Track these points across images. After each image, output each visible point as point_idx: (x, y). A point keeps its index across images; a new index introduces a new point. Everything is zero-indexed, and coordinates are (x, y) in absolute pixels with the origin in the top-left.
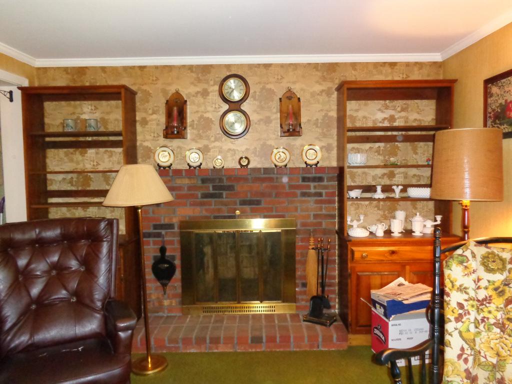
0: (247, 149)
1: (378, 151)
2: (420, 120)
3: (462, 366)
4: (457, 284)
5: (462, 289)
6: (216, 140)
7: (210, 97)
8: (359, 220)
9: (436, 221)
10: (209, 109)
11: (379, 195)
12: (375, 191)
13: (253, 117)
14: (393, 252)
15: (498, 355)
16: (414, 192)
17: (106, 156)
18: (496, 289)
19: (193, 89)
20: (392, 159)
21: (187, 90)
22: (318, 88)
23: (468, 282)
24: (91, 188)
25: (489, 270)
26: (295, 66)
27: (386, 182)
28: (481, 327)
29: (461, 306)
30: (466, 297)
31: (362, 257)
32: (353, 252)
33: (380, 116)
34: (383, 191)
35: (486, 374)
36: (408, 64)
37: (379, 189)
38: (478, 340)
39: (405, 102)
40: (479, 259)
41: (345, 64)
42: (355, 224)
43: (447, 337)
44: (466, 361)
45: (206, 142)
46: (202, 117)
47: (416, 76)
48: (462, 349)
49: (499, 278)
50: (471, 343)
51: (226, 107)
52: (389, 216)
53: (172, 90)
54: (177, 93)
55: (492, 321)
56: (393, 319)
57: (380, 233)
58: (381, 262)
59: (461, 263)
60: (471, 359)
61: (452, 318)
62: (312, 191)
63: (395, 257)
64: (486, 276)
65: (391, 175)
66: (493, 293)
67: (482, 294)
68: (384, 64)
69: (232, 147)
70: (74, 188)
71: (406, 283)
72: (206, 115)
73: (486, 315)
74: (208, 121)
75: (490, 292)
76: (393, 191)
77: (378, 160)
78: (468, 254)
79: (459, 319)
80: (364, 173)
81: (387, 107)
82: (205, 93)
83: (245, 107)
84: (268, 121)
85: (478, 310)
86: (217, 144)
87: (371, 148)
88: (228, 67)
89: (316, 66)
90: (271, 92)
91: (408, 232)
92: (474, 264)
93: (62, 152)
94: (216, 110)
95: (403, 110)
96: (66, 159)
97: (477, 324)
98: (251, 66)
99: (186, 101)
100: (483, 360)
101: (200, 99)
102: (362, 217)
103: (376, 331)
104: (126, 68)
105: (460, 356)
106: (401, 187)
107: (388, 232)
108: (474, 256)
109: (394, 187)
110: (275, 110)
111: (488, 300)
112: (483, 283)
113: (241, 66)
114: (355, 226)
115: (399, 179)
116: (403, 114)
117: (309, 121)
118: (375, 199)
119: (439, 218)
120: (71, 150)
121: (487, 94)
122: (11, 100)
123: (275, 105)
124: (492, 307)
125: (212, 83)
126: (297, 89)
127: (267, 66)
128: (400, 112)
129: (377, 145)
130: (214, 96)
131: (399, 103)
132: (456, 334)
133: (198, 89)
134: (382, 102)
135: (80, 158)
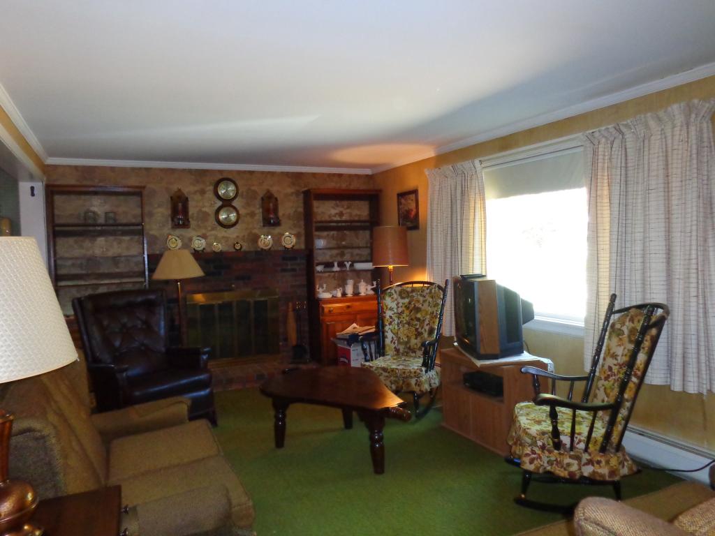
0: (238, 237)
1: (333, 237)
2: (359, 215)
3: (393, 346)
4: (389, 307)
5: (391, 309)
6: (213, 229)
7: (207, 195)
8: (323, 288)
9: (373, 285)
10: (206, 204)
11: (336, 268)
12: (333, 266)
13: (242, 212)
14: (348, 307)
15: (407, 336)
16: (359, 266)
17: (115, 243)
18: (406, 307)
19: (192, 189)
20: (344, 243)
21: (187, 188)
22: (290, 190)
23: (394, 305)
24: (101, 271)
25: (403, 298)
26: (272, 174)
27: (339, 259)
28: (400, 326)
29: (391, 317)
30: (393, 312)
31: (330, 311)
32: (323, 308)
33: (333, 212)
34: (339, 266)
35: (403, 346)
36: (350, 176)
37: (336, 264)
38: (399, 333)
39: (349, 202)
40: (398, 293)
41: (308, 173)
42: (321, 290)
43: (386, 334)
44: (394, 343)
45: (204, 231)
46: (200, 211)
47: (355, 185)
48: (392, 338)
49: (406, 301)
50: (396, 334)
51: (219, 203)
52: (342, 284)
53: (175, 188)
54: (180, 190)
55: (405, 322)
56: (354, 347)
57: (339, 295)
58: (341, 314)
59: (390, 296)
60: (396, 342)
61: (387, 324)
62: (289, 267)
63: (350, 310)
64: (401, 301)
65: (342, 254)
66: (405, 309)
67: (400, 310)
68: (334, 175)
69: (226, 235)
70: (84, 272)
71: (358, 327)
72: (204, 209)
73: (402, 319)
74: (206, 214)
75: (404, 308)
76: (345, 265)
77: (333, 244)
78: (393, 291)
79: (390, 324)
80: (324, 253)
81: (337, 206)
82: (203, 192)
83: (235, 203)
84: (252, 215)
85: (399, 318)
86: (213, 232)
87: (328, 235)
88: (221, 172)
89: (287, 174)
90: (255, 192)
91: (356, 293)
92: (395, 296)
93: (71, 240)
94: (211, 205)
95: (348, 208)
96: (76, 246)
97: (398, 324)
98: (239, 172)
99: (187, 198)
100: (402, 340)
101: (198, 197)
102: (325, 286)
103: (342, 359)
104: (133, 169)
105: (392, 342)
106: (350, 263)
107: (344, 294)
108: (396, 292)
109: (346, 263)
110: (258, 206)
111: (402, 312)
112: (400, 305)
113: (230, 172)
114: (321, 292)
115: (347, 257)
116: (348, 211)
117: (284, 215)
118: (333, 272)
119: (375, 283)
120: (81, 238)
121: (399, 203)
122: (33, 194)
123: (258, 202)
124: (404, 315)
125: (208, 183)
126: (274, 190)
127: (251, 173)
128: (345, 209)
129: (332, 233)
130: (210, 195)
131: (345, 203)
132: (389, 331)
133: (196, 188)
134: (334, 202)
135: (90, 245)
